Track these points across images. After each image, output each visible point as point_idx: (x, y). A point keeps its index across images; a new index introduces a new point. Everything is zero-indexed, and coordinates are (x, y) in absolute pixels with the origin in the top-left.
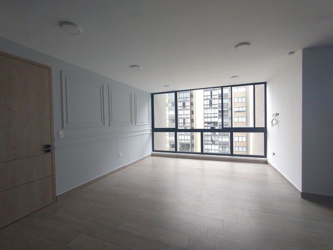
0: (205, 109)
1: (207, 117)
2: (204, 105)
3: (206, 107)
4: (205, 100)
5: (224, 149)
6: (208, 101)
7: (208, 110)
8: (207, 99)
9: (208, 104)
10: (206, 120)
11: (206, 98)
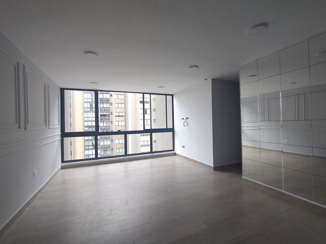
0: (85, 112)
1: (88, 121)
2: (84, 108)
3: (86, 110)
4: (85, 102)
5: (106, 153)
6: (89, 104)
7: (89, 113)
8: (88, 102)
9: (89, 107)
10: (86, 124)
11: (86, 100)
